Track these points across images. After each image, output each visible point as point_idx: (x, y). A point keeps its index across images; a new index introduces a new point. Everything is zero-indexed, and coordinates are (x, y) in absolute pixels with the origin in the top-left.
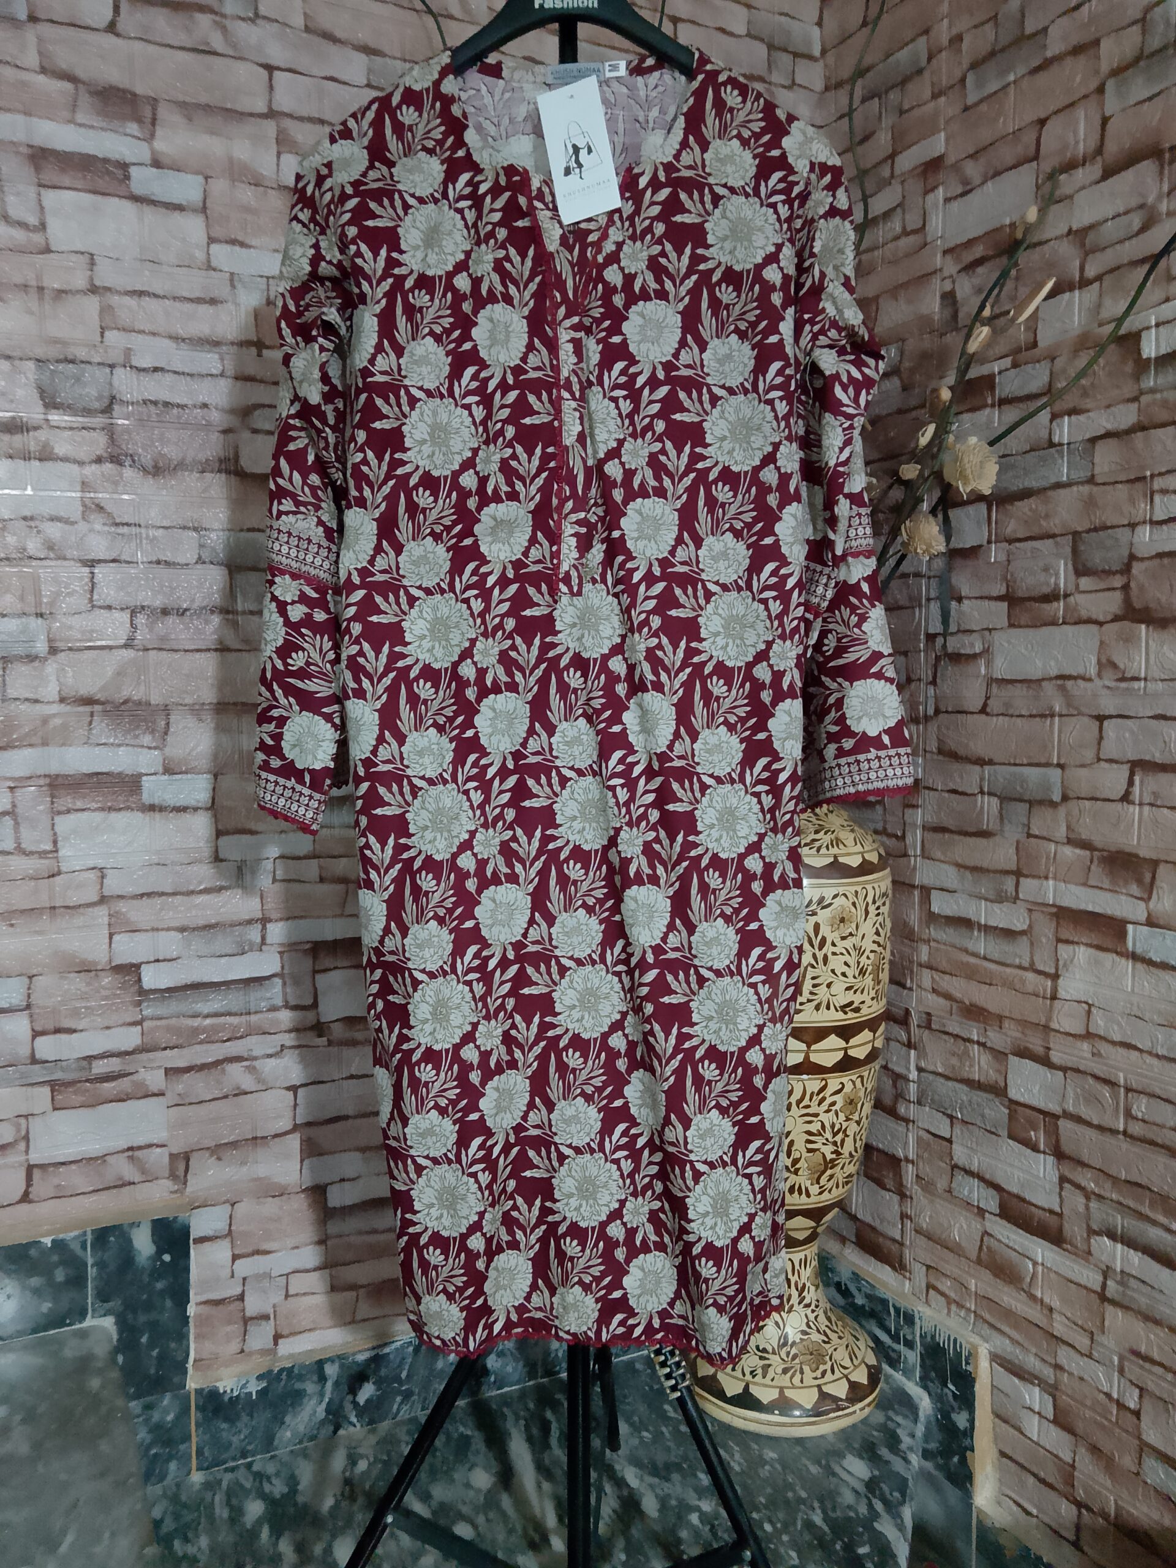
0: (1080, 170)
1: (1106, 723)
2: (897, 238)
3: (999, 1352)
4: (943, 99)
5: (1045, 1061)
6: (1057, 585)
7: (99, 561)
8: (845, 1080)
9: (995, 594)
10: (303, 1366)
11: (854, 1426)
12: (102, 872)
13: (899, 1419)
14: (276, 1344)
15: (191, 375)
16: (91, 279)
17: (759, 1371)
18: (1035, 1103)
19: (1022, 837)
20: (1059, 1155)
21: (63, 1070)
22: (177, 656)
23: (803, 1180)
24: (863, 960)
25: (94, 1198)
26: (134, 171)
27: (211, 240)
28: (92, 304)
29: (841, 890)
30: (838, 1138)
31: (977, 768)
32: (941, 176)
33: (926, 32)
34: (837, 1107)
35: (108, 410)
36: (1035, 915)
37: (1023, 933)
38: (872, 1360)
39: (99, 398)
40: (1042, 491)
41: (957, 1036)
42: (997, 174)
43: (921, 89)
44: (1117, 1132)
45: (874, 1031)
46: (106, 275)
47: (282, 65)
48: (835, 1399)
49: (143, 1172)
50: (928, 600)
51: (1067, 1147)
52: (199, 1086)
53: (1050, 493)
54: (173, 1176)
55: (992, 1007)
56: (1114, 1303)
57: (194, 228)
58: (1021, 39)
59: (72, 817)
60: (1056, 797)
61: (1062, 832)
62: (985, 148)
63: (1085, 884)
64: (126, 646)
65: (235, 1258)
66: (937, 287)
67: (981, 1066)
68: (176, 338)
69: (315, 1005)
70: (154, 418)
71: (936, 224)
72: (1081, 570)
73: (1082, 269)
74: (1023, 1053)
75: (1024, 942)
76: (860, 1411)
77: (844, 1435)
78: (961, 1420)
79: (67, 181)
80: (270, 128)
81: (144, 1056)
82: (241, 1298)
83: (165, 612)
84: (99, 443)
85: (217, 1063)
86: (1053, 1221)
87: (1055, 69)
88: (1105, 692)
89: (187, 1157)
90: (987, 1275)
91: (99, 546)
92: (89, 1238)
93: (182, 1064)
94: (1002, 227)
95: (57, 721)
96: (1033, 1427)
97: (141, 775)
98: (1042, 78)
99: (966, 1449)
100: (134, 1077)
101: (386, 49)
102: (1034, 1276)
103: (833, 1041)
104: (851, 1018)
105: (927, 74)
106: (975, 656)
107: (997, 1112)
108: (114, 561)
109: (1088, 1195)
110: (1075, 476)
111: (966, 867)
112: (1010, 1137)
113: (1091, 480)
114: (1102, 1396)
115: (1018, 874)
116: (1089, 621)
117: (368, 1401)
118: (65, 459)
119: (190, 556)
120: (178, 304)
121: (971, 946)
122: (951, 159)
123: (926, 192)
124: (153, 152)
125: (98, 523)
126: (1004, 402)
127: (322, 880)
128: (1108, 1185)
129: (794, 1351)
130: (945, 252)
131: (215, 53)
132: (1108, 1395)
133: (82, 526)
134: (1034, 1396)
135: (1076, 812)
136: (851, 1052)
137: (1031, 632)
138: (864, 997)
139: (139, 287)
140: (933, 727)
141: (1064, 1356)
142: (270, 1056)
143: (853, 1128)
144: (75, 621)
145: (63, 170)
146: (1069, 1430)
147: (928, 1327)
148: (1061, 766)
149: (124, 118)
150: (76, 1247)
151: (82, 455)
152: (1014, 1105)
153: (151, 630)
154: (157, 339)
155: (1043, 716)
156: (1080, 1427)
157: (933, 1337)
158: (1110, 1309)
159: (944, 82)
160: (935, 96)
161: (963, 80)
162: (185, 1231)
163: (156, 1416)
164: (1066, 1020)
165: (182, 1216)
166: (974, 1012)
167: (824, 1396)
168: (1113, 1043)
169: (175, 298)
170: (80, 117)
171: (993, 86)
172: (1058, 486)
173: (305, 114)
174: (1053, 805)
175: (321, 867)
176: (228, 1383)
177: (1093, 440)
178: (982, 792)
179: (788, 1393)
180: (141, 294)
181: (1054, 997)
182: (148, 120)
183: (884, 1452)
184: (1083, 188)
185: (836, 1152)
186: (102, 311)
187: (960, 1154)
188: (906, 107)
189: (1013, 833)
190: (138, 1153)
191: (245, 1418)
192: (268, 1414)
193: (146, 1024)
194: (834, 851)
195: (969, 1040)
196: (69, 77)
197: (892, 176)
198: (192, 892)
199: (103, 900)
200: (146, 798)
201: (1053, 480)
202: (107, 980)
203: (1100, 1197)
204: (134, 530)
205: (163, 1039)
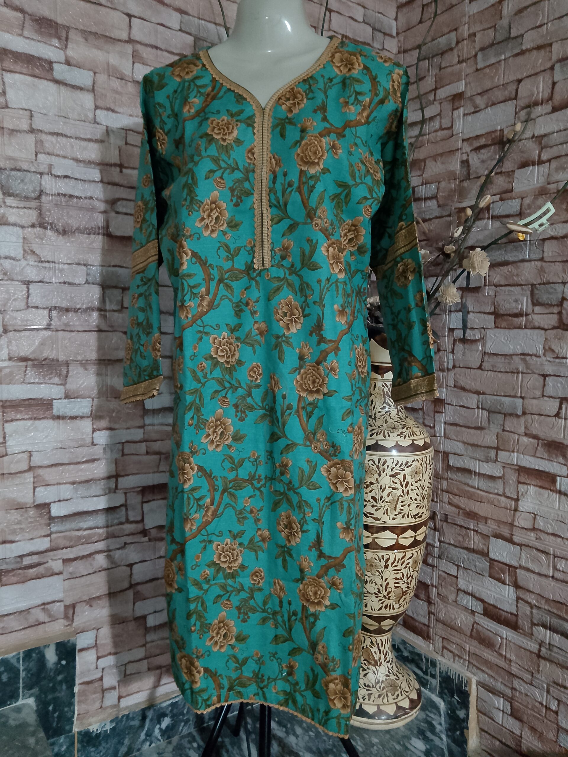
0: (540, 107)
1: (547, 378)
2: (436, 131)
3: (482, 680)
4: (464, 64)
5: (510, 541)
6: (522, 309)
7: (32, 282)
8: (414, 552)
9: (488, 311)
10: (134, 713)
11: (412, 721)
12: (30, 453)
13: (432, 715)
14: (119, 701)
15: (85, 181)
16: (31, 124)
17: (367, 697)
18: (504, 560)
19: (500, 431)
20: (517, 586)
21: (7, 563)
22: (73, 334)
23: (392, 602)
24: (424, 492)
25: (22, 632)
26: (55, 66)
27: (97, 107)
28: (31, 139)
29: (416, 458)
30: (409, 581)
31: (476, 396)
32: (462, 103)
33: (456, 30)
34: (410, 565)
35: (39, 198)
36: (506, 470)
37: (499, 478)
38: (417, 686)
39: (34, 191)
40: (514, 263)
41: (461, 526)
42: (494, 104)
43: (452, 58)
44: (549, 577)
45: (426, 526)
46: (38, 124)
47: (136, 14)
48: (404, 709)
49: (50, 616)
50: (450, 311)
51: (521, 583)
52: (81, 567)
53: (519, 264)
54: (66, 617)
55: (482, 513)
56: (545, 659)
57: (88, 100)
58: (508, 39)
59: (14, 423)
60: (519, 413)
61: (522, 430)
62: (487, 91)
63: (534, 456)
64: (45, 329)
65: (98, 658)
66: (458, 158)
67: (476, 541)
68: (77, 160)
69: (142, 520)
70: (64, 204)
71: (459, 126)
72: (535, 303)
73: (539, 156)
74: (498, 536)
75: (500, 482)
76: (414, 713)
77: (408, 726)
78: (461, 714)
79: (18, 68)
80: (129, 48)
81: (52, 553)
82: (101, 679)
83: (67, 310)
84: (32, 216)
85: (90, 555)
86: (514, 618)
87: (527, 55)
88: (547, 363)
89: (73, 606)
90: (475, 643)
91: (32, 274)
92: (21, 656)
93: (72, 556)
94: (496, 131)
95: (7, 370)
96: (499, 717)
97: (53, 399)
98: (520, 60)
99: (464, 728)
100: (46, 565)
101: (190, 12)
102: (501, 644)
103: (410, 533)
104: (418, 521)
105: (455, 51)
106: (476, 341)
107: (483, 564)
108: (40, 282)
109: (532, 606)
110: (533, 256)
111: (468, 444)
112: (490, 576)
113: (542, 259)
114: (537, 704)
115: (497, 449)
116: (539, 328)
117: (167, 727)
118: (15, 225)
119: (82, 280)
120: (78, 142)
121: (470, 482)
122: (468, 94)
123: (454, 110)
124: (66, 57)
125: (31, 260)
126: (493, 217)
127: (148, 453)
128: (543, 602)
129: (383, 685)
130: (463, 140)
131: (101, 5)
132: (541, 704)
133: (23, 263)
134: (499, 702)
135: (530, 421)
136: (417, 538)
137: (507, 331)
138: (424, 510)
139: (56, 131)
140: (452, 374)
141: (516, 683)
142: (118, 549)
143: (416, 574)
144: (19, 315)
145: (15, 62)
146: (520, 720)
147: (444, 669)
148: (523, 398)
149: (50, 35)
150: (14, 661)
151: (23, 222)
152: (492, 560)
153: (60, 320)
154: (66, 160)
155: (512, 372)
156: (525, 718)
157: (447, 673)
158: (542, 662)
159: (465, 56)
160: (459, 62)
161: (476, 56)
162: (74, 646)
163: (56, 749)
164: (522, 521)
165: (72, 639)
166: (471, 515)
167: (399, 708)
168: (548, 534)
169: (76, 138)
170: (26, 33)
171: (493, 60)
172: (523, 261)
173: (147, 42)
174: (518, 416)
175: (147, 446)
176: (95, 727)
177: (544, 240)
178: (478, 408)
179: (382, 708)
180: (58, 134)
181: (516, 510)
182: (64, 38)
183: (429, 734)
184: (542, 115)
185: (408, 587)
186: (36, 142)
187: (462, 583)
188: (443, 65)
189: (495, 429)
190: (47, 606)
191: (104, 745)
192: (115, 740)
193: (53, 536)
194: (412, 438)
195: (468, 529)
196: (21, 11)
197: (435, 100)
198: (79, 463)
199: (30, 469)
200: (55, 412)
201: (521, 257)
202: (32, 512)
203: (539, 608)
204: (52, 265)
205: (62, 543)
